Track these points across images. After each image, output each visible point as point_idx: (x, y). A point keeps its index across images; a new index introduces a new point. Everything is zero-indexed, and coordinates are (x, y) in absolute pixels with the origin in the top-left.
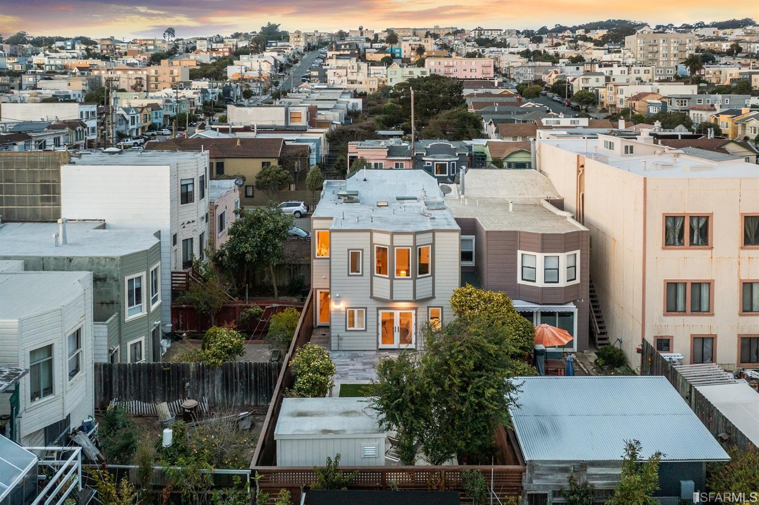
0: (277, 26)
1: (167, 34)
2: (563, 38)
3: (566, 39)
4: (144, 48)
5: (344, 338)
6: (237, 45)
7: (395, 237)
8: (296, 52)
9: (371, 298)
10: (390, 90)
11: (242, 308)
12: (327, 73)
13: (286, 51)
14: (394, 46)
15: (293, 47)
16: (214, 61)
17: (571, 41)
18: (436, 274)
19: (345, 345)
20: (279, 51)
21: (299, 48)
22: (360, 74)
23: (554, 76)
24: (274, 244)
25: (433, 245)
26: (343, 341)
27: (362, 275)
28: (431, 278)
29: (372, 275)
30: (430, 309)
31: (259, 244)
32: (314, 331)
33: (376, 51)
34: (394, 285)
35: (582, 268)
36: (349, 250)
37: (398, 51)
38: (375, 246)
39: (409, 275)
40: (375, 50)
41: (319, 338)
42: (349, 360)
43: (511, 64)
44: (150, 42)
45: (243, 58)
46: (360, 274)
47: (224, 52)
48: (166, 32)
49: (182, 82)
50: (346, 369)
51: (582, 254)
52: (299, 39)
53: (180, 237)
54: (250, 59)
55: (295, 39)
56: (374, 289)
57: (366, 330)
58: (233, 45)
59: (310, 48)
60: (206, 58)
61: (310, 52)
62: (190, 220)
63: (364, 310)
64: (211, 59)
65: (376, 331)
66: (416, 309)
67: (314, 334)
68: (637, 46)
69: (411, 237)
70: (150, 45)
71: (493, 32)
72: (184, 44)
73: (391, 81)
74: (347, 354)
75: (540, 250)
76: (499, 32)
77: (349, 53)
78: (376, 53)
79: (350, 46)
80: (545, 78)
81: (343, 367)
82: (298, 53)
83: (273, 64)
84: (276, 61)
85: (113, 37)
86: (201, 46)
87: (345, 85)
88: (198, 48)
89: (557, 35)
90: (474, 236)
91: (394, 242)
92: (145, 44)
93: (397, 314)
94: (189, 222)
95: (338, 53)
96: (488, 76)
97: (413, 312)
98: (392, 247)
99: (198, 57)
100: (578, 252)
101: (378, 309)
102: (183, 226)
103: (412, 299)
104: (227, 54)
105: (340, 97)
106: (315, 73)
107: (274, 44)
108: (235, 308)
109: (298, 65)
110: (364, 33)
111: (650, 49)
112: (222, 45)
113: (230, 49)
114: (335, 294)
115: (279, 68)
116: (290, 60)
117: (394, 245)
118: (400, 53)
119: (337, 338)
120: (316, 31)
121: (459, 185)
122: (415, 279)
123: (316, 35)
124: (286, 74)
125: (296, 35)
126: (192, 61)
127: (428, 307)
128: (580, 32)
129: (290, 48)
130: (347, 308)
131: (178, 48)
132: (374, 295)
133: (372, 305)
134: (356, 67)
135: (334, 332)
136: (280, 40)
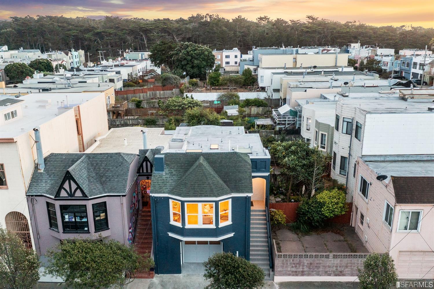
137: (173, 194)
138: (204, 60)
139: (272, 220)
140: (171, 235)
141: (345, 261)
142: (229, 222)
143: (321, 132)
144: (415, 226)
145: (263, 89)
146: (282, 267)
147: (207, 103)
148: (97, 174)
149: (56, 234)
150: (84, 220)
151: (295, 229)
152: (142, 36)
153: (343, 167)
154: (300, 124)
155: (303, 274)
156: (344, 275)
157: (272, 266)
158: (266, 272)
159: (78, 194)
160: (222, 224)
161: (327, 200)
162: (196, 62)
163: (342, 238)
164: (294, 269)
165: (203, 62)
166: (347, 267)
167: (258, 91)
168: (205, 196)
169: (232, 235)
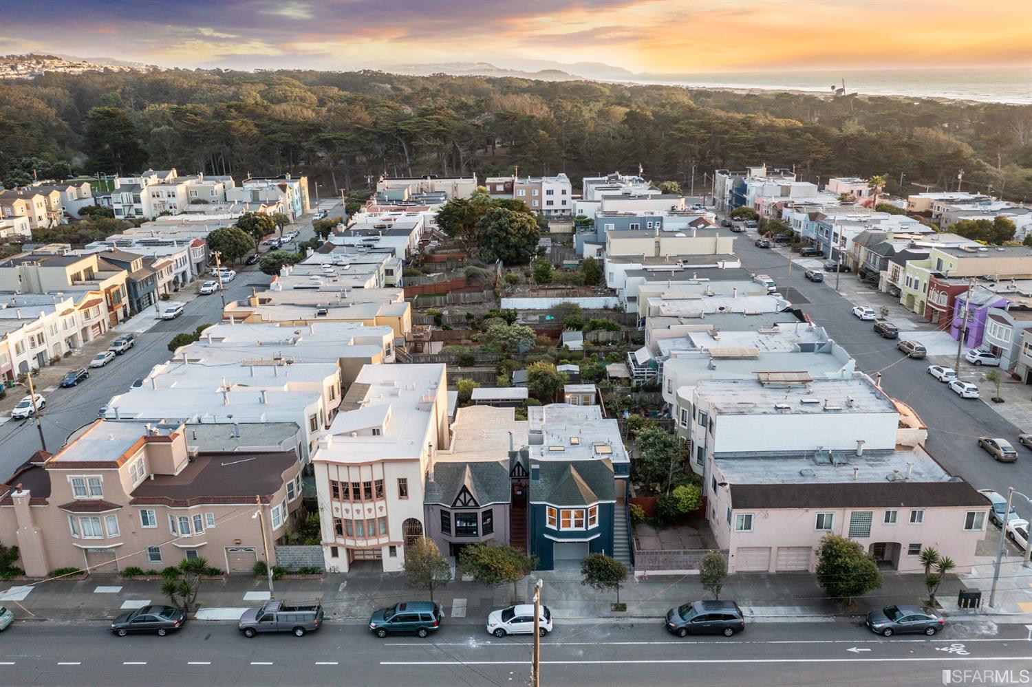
137: (550, 502)
138: (524, 236)
139: (631, 515)
140: (546, 536)
141: (693, 556)
142: (596, 525)
143: (681, 408)
144: (748, 527)
145: (613, 292)
146: (641, 562)
147: (535, 314)
148: (481, 483)
149: (448, 538)
150: (474, 525)
151: (654, 524)
152: (400, 143)
153: (700, 457)
154: (661, 380)
155: (658, 568)
156: (693, 569)
157: (633, 562)
158: (628, 567)
159: (472, 503)
160: (590, 527)
161: (682, 496)
162: (513, 240)
163: (696, 532)
164: (651, 565)
165: (523, 239)
166: (695, 562)
167: (605, 295)
168: (578, 504)
169: (598, 535)
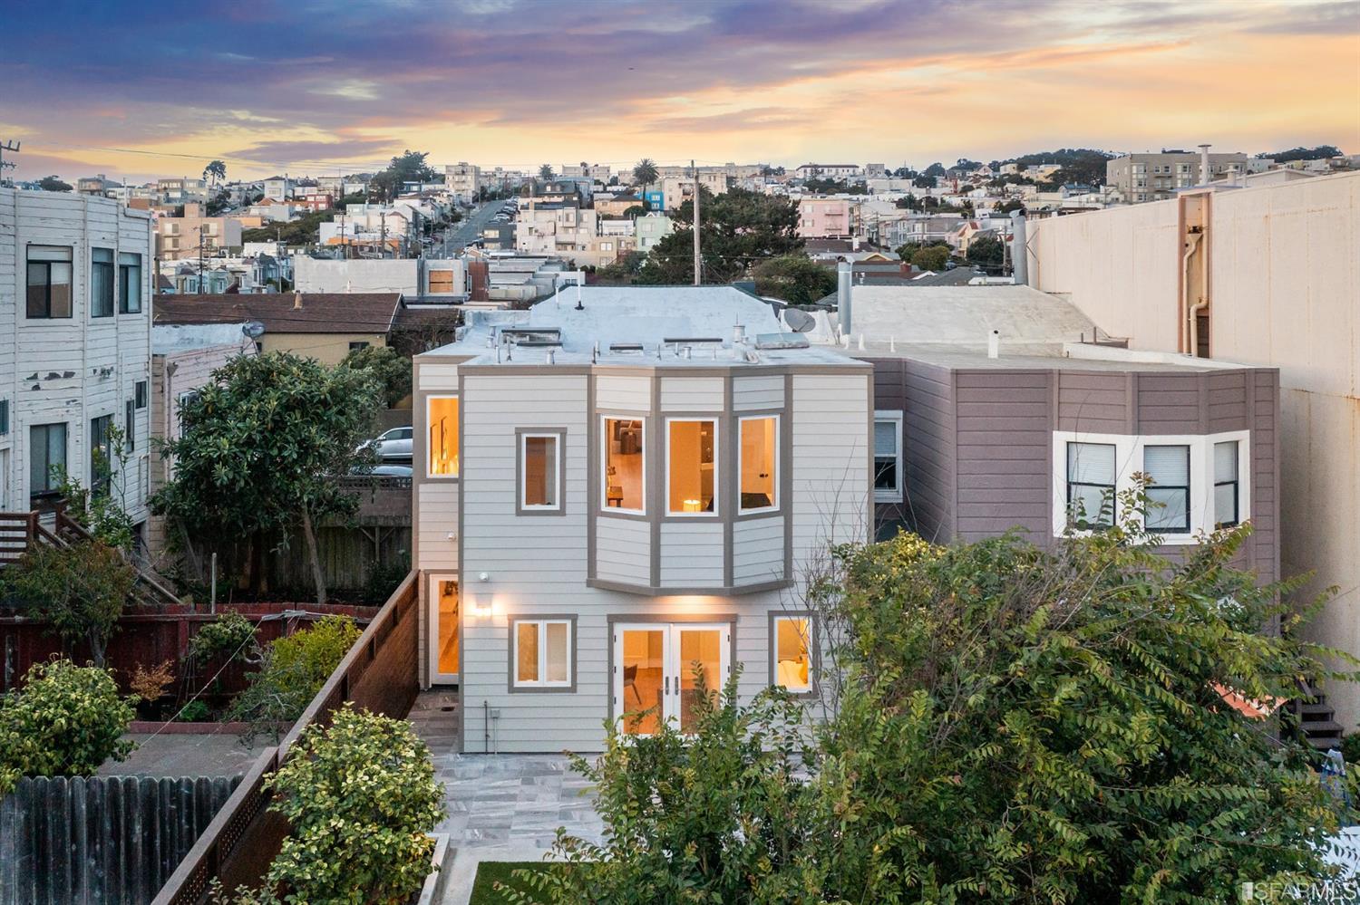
0: (422, 157)
1: (210, 172)
2: (976, 179)
3: (983, 180)
4: (162, 195)
5: (504, 713)
6: (342, 191)
7: (668, 384)
8: (457, 202)
9: (589, 584)
10: (641, 259)
11: (195, 624)
12: (515, 232)
13: (437, 198)
14: (650, 188)
15: (453, 192)
16: (297, 218)
17: (993, 184)
18: (796, 509)
19: (509, 734)
20: (425, 197)
21: (464, 194)
22: (582, 231)
23: (970, 233)
24: (303, 440)
25: (786, 414)
26: (501, 724)
27: (562, 513)
28: (780, 520)
29: (593, 513)
30: (777, 619)
31: (258, 437)
32: (420, 699)
33: (614, 197)
34: (664, 540)
35: (1256, 488)
36: (519, 432)
37: (657, 198)
38: (603, 418)
39: (711, 508)
40: (611, 196)
41: (432, 719)
42: (518, 782)
43: (881, 219)
44: (175, 185)
45: (353, 209)
46: (556, 507)
47: (317, 203)
48: (207, 169)
49: (226, 248)
50: (506, 810)
51: (1255, 444)
52: (464, 178)
53: (20, 415)
54: (366, 210)
55: (457, 178)
56: (600, 556)
57: (573, 689)
58: (336, 190)
59: (483, 196)
60: (281, 214)
61: (485, 204)
62: (60, 368)
63: (569, 623)
64: (292, 215)
65: (605, 691)
66: (733, 620)
67: (420, 709)
68: (1131, 179)
69: (718, 384)
70: (175, 190)
71: (840, 170)
72: (240, 190)
73: (643, 244)
74: (513, 763)
75: (1130, 426)
76: (851, 170)
77: (560, 200)
78: (612, 200)
79: (563, 188)
80: (951, 238)
81: (495, 803)
82: (462, 204)
83: (411, 220)
84: (416, 214)
85: (104, 176)
86: (274, 192)
87: (552, 251)
88: (267, 195)
89: (964, 174)
90: (899, 414)
91: (664, 399)
92: (165, 189)
93: (672, 638)
94: (53, 376)
95: (539, 200)
96: (837, 233)
97: (725, 630)
98: (658, 416)
99: (266, 211)
100: (1244, 437)
101: (613, 620)
102: (34, 383)
103: (721, 585)
104: (323, 206)
105: (540, 270)
106: (493, 234)
107: (415, 188)
108: (175, 625)
109: (460, 224)
110: (591, 172)
111: (1158, 184)
112: (314, 190)
113: (329, 197)
114: (476, 571)
115: (422, 229)
116: (444, 216)
117: (664, 409)
118: (661, 202)
119: (481, 713)
120: (499, 169)
121: (835, 315)
122: (730, 519)
123: (498, 175)
124: (436, 240)
125: (460, 169)
126: (253, 218)
127: (772, 615)
128: (1010, 169)
129: (445, 194)
130: (512, 618)
131: (229, 196)
132: (600, 577)
133: (595, 608)
134: (572, 218)
135: (472, 697)
136: (427, 180)
